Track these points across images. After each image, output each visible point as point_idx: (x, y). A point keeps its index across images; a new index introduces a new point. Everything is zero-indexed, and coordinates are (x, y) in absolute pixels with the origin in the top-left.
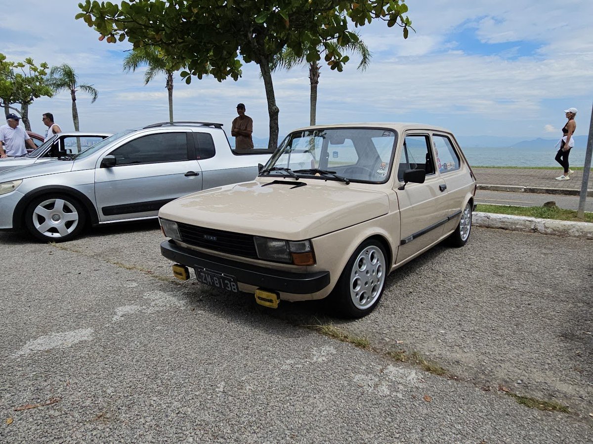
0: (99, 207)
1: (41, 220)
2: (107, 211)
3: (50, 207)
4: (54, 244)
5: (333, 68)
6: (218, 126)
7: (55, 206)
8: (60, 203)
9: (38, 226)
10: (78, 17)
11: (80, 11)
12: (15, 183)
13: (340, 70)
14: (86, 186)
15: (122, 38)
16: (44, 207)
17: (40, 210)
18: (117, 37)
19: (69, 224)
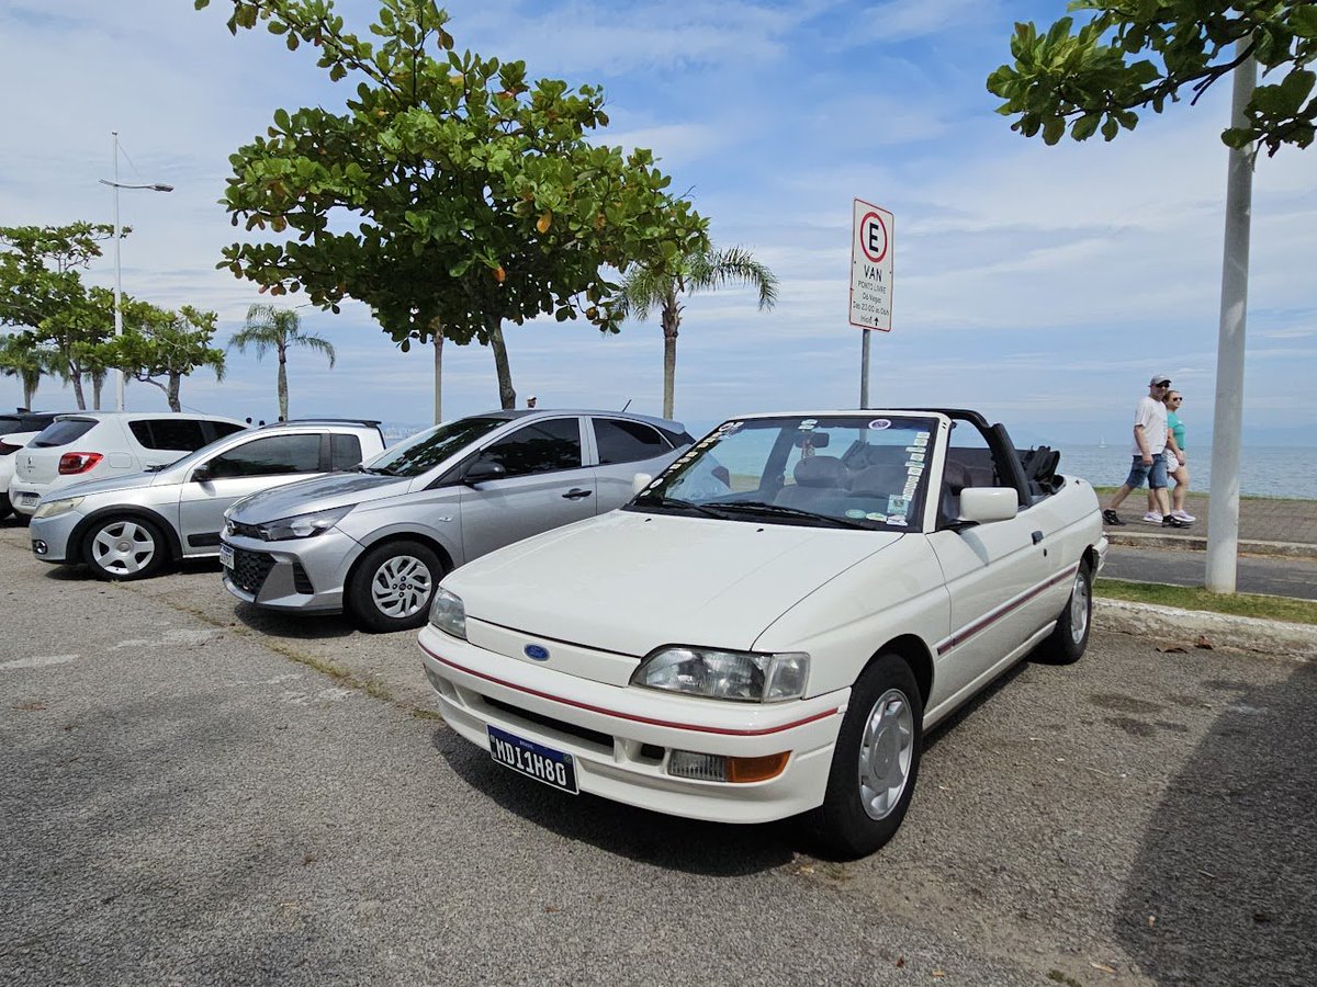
0: (184, 535)
1: (104, 549)
2: (196, 541)
3: (117, 532)
4: (117, 582)
5: (603, 329)
6: (372, 424)
7: (124, 532)
8: (130, 528)
9: (98, 557)
10: (220, 266)
11: (223, 258)
12: (75, 501)
13: (616, 331)
14: (167, 506)
15: (295, 288)
16: (109, 533)
17: (103, 536)
18: (287, 286)
19: (140, 557)
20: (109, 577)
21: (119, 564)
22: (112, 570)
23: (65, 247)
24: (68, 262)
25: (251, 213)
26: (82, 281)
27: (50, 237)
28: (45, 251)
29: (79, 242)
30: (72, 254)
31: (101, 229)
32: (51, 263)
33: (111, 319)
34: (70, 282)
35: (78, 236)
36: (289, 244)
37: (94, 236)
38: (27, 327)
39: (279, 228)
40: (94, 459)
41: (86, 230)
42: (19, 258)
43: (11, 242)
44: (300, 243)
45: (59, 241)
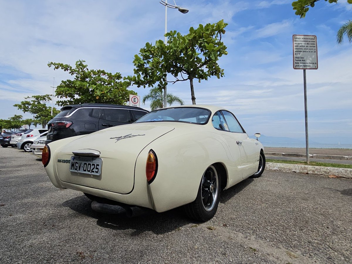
20: (26, 151)
21: (28, 150)
22: (27, 150)
23: (44, 99)
24: (45, 102)
25: (61, 96)
26: (46, 106)
27: (42, 97)
28: (41, 100)
29: (47, 98)
30: (46, 100)
31: (51, 95)
32: (42, 102)
33: (51, 112)
34: (44, 106)
35: (47, 97)
36: (68, 100)
37: (50, 96)
38: (37, 114)
39: (66, 98)
40: (32, 136)
41: (48, 96)
42: (36, 101)
43: (34, 98)
44: (70, 100)
45: (43, 98)
